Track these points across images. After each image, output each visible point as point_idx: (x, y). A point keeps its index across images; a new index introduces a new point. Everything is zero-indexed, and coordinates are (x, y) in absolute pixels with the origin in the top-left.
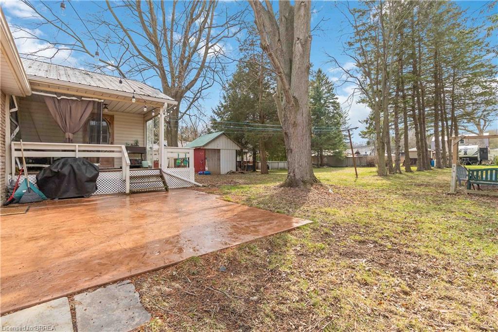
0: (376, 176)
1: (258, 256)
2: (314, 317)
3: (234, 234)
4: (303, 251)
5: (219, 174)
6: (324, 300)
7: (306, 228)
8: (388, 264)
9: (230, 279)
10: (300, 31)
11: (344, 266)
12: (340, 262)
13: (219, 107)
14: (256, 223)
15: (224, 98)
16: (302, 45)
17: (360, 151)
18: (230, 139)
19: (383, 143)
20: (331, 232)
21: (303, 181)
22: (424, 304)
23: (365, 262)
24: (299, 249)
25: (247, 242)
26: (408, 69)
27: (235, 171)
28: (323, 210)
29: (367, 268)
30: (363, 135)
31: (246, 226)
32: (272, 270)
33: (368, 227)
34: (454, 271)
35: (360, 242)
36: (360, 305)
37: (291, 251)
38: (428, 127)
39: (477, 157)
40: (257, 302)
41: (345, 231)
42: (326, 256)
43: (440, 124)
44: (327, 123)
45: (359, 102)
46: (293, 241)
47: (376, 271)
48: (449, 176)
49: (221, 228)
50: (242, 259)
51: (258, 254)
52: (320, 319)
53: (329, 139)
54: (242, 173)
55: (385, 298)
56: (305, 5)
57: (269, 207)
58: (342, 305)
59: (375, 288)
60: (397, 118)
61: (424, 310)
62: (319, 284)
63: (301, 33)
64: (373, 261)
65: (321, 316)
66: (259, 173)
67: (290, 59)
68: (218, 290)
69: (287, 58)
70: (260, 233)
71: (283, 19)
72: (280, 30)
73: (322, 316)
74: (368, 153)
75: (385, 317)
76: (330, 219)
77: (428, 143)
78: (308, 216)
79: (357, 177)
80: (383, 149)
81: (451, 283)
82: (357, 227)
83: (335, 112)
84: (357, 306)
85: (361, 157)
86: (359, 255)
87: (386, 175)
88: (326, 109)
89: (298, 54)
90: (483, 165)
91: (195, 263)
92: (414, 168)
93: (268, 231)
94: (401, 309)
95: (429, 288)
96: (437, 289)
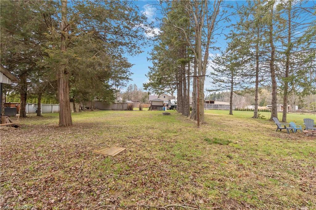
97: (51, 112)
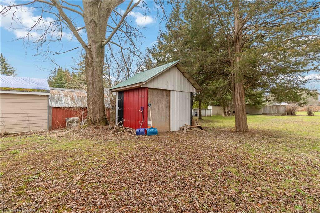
5: (168, 132)
97: (205, 116)
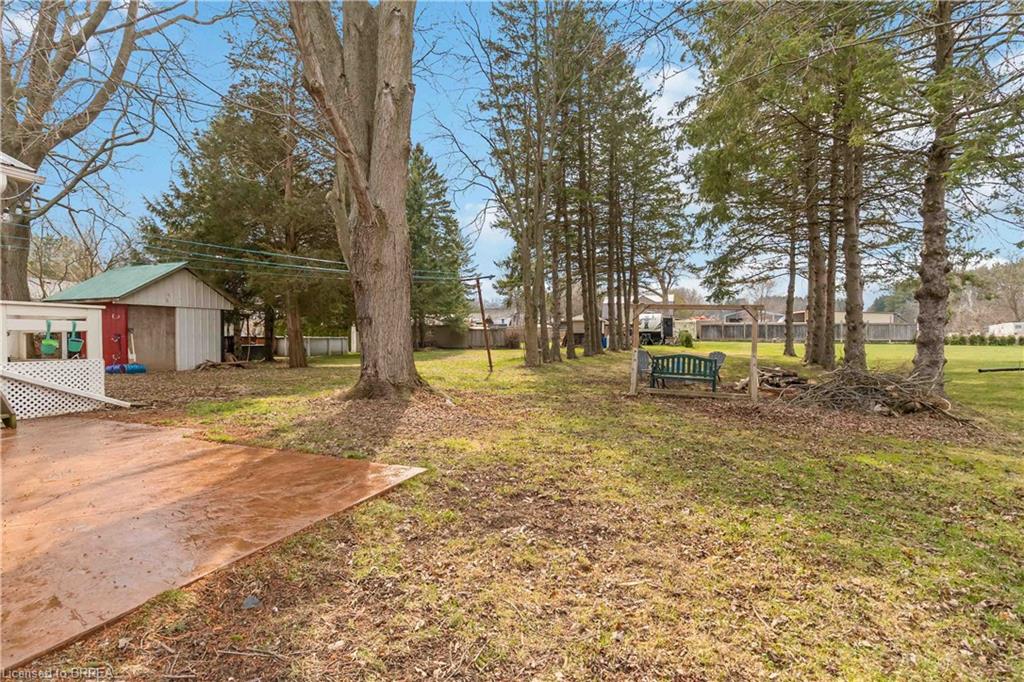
0: (522, 367)
1: (326, 559)
2: (457, 646)
3: (260, 519)
4: (418, 531)
5: (171, 371)
6: (470, 611)
7: (414, 483)
8: (556, 527)
9: (274, 621)
10: (390, 69)
11: (493, 545)
12: (485, 538)
13: (166, 197)
14: (310, 488)
15: (185, 174)
16: (395, 101)
17: (493, 317)
18: (204, 283)
19: (534, 306)
20: (462, 485)
21: (394, 385)
22: (609, 579)
23: (524, 531)
24: (407, 528)
25: (295, 535)
26: (571, 178)
27: (219, 361)
28: (441, 444)
29: (529, 541)
30: (501, 287)
31: (285, 498)
32: (362, 582)
33: (521, 467)
34: (642, 520)
35: (511, 497)
36: (525, 605)
37: (393, 534)
38: (599, 280)
39: (659, 333)
40: (345, 649)
41: (484, 479)
42: (461, 533)
43: (615, 277)
44: (433, 260)
45: (495, 226)
46: (395, 515)
47: (542, 542)
48: (627, 364)
49: (223, 510)
50: (294, 573)
51: (326, 555)
52: (467, 647)
53: (437, 293)
54: (238, 366)
55: (559, 584)
56: (402, 19)
57: (328, 447)
58: (499, 613)
59: (544, 571)
60: (556, 262)
61: (610, 588)
62: (457, 587)
63: (394, 74)
64: (536, 526)
65: (468, 640)
66: (285, 365)
67: (367, 122)
68: (252, 651)
69: (362, 120)
70: (323, 508)
71: (353, 32)
72: (346, 54)
73: (471, 640)
74: (507, 322)
75: (563, 613)
76: (456, 459)
77: (598, 306)
78: (414, 459)
79: (491, 371)
80: (535, 317)
81: (638, 539)
82: (505, 469)
83: (449, 238)
84: (520, 607)
85: (496, 330)
86: (514, 521)
87: (539, 366)
88: (430, 231)
89: (387, 118)
90: (668, 344)
91: (174, 606)
92: (579, 351)
93: (340, 502)
94: (581, 596)
95: (614, 553)
96: (623, 553)
